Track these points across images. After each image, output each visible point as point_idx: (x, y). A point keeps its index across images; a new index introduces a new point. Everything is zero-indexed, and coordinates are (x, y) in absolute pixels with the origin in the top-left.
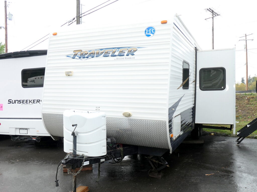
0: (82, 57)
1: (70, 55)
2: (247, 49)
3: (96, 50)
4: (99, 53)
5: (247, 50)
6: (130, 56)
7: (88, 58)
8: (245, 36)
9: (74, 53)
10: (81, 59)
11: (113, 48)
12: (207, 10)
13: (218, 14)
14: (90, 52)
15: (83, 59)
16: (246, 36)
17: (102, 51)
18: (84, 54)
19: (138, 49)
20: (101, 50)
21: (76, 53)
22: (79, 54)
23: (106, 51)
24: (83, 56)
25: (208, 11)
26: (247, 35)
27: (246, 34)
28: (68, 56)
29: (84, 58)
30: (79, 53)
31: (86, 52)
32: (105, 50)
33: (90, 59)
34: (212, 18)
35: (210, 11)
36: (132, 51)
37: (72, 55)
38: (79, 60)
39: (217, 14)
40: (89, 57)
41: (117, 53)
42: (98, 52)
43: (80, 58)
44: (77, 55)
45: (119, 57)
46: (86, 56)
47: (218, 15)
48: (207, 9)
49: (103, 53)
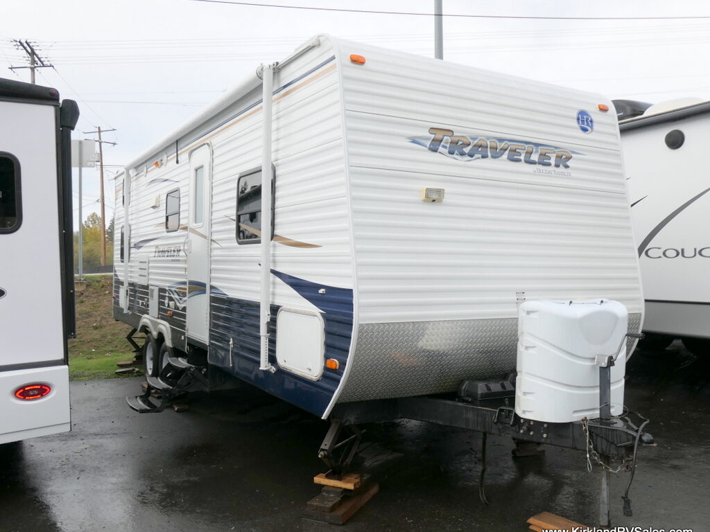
0: (456, 152)
1: (421, 138)
2: (102, 163)
3: (488, 139)
4: (497, 149)
5: (102, 166)
6: (562, 169)
7: (474, 158)
8: (97, 130)
9: (433, 136)
10: (455, 156)
11: (527, 143)
12: (19, 44)
13: (45, 63)
14: (476, 142)
15: (459, 157)
16: (100, 131)
17: (503, 145)
18: (460, 143)
19: (573, 155)
20: (501, 140)
21: (439, 136)
22: (447, 140)
23: (514, 147)
24: (458, 147)
25: (21, 47)
26: (101, 129)
27: (99, 128)
28: (414, 142)
29: (462, 154)
30: (445, 137)
31: (466, 141)
32: (509, 143)
33: (477, 160)
34: (31, 68)
35: (25, 48)
36: (564, 157)
37: (427, 139)
38: (449, 160)
39: (41, 61)
40: (476, 156)
41: (535, 157)
42: (494, 145)
43: (451, 153)
44: (442, 143)
45: (540, 167)
46: (467, 150)
47: (44, 66)
48: (20, 42)
49: (506, 150)
